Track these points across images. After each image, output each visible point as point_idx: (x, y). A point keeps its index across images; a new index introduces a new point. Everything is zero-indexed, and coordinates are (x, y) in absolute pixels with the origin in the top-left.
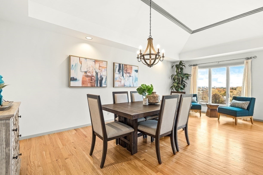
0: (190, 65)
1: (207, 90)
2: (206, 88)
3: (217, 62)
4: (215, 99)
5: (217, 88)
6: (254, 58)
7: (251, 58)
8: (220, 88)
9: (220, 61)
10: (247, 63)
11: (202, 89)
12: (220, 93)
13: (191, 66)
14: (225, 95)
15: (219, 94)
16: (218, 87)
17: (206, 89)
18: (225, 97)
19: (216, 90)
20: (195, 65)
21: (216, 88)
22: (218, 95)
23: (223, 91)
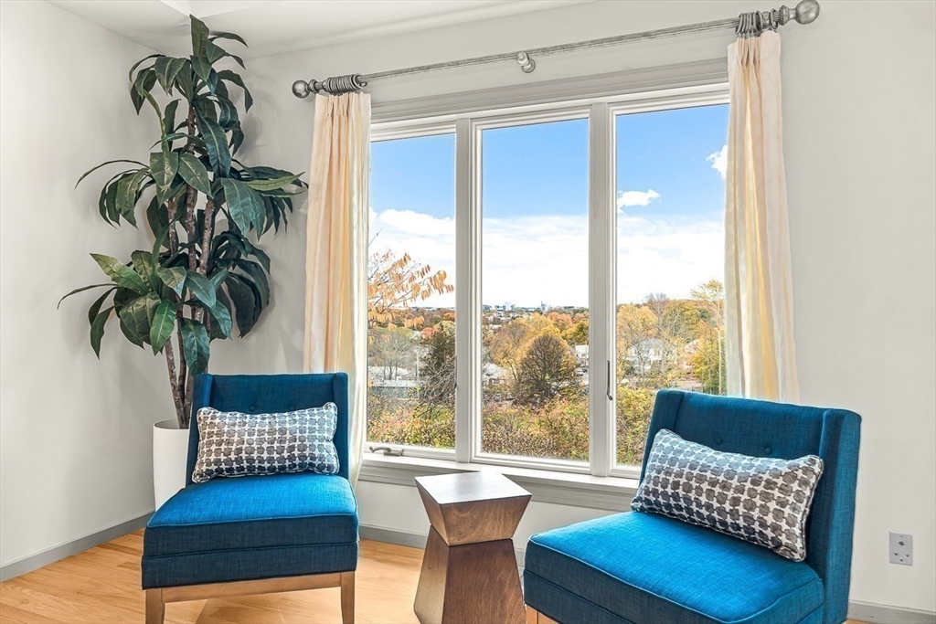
0: (300, 87)
1: (513, 318)
2: (510, 312)
3: (515, 56)
4: (544, 360)
5: (552, 311)
6: (797, 17)
7: (778, 20)
8: (560, 309)
9: (544, 51)
10: (750, 61)
11: (495, 315)
12: (563, 333)
13: (308, 90)
14: (580, 342)
15: (558, 335)
16: (554, 306)
17: (511, 315)
18: (581, 350)
19: (549, 319)
20: (347, 84)
21: (546, 309)
22: (557, 342)
23: (571, 324)
